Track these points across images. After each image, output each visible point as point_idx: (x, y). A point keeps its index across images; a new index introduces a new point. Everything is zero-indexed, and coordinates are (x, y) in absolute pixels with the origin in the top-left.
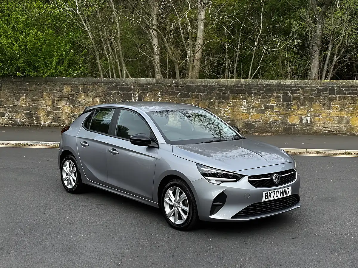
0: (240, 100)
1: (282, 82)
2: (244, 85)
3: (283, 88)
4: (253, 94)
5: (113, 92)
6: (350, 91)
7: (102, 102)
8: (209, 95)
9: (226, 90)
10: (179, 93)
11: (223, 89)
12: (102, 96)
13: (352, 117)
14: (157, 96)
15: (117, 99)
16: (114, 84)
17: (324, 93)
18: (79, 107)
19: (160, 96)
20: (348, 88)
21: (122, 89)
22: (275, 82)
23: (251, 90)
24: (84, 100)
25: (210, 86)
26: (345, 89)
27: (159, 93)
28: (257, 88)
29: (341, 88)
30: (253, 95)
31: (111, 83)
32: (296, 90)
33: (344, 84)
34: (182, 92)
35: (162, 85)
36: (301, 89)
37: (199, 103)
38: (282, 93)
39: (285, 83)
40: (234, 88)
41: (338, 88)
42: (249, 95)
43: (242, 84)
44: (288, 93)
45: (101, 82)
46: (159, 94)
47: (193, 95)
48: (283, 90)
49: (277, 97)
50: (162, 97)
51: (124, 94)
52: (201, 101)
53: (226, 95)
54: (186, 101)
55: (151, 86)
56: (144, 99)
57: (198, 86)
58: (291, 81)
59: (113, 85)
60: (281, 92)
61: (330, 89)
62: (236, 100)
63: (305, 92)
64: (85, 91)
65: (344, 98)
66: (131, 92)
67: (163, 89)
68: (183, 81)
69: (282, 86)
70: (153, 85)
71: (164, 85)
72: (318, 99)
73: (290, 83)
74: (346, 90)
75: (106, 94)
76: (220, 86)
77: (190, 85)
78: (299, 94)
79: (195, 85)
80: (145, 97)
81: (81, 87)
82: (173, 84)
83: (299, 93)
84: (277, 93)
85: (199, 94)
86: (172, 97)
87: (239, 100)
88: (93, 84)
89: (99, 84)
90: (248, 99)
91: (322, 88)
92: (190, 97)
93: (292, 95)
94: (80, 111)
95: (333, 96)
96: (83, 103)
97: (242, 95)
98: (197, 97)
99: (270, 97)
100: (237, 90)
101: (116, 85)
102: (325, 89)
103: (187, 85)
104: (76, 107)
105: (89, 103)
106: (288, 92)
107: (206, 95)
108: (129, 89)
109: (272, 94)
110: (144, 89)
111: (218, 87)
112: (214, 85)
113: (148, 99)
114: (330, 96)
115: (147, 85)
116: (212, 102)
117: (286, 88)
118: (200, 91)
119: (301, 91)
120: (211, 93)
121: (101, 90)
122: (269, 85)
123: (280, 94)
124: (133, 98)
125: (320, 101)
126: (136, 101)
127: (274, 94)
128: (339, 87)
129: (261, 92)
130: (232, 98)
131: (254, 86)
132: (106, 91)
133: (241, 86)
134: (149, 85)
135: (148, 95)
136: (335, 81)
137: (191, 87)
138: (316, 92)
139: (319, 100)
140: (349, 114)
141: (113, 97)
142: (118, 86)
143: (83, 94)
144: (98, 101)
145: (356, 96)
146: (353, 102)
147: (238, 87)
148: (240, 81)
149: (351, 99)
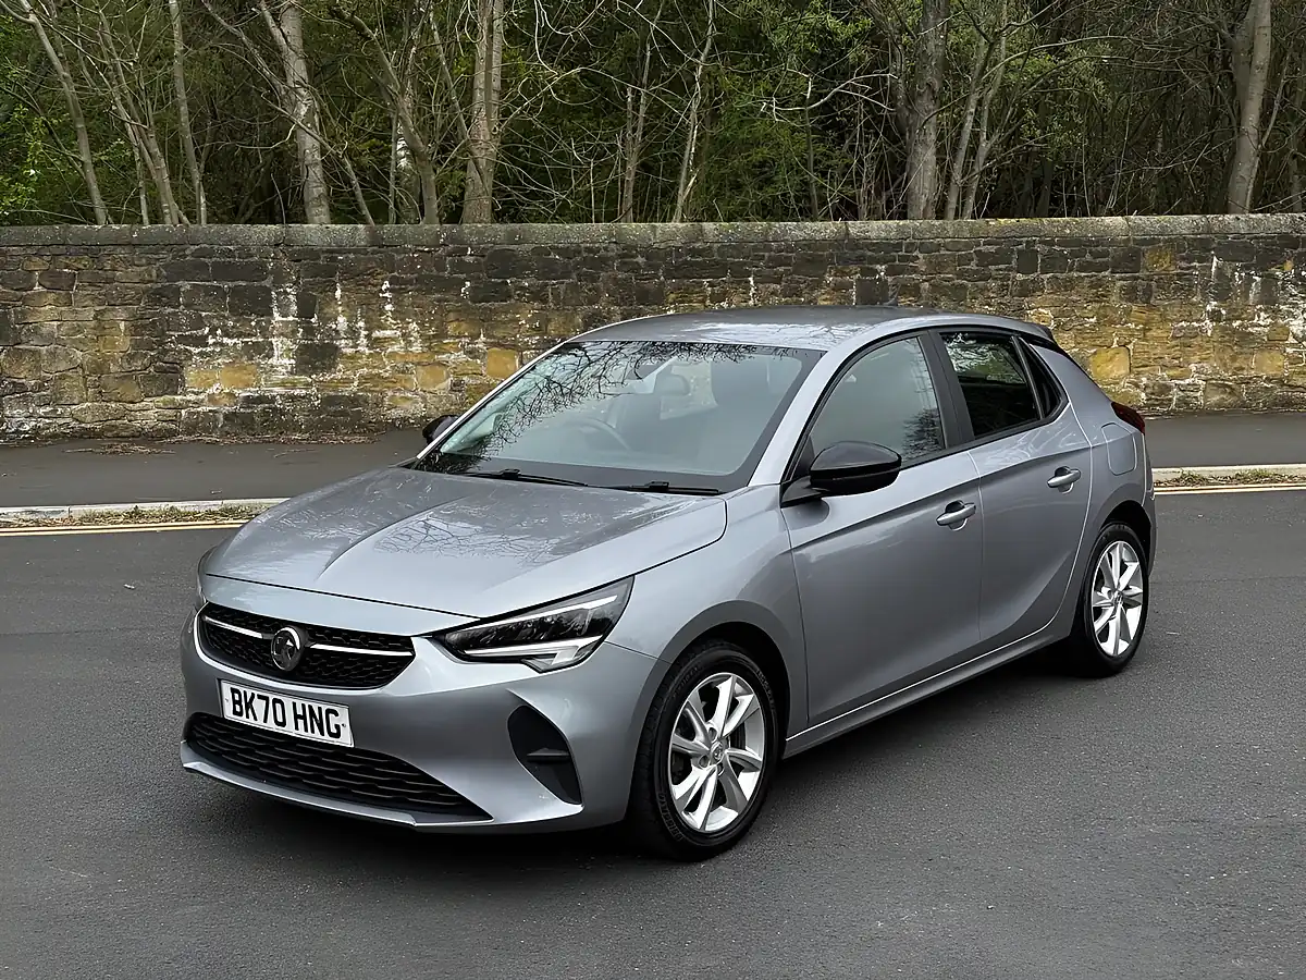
0: (703, 302)
1: (855, 227)
2: (715, 245)
3: (859, 252)
4: (751, 279)
5: (186, 286)
6: (1088, 257)
7: (138, 327)
8: (586, 287)
9: (650, 266)
10: (468, 284)
11: (640, 260)
12: (139, 300)
13: (1092, 351)
14: (375, 295)
15: (204, 314)
16: (187, 252)
17: (1000, 266)
18: (34, 353)
19: (387, 295)
20: (1079, 244)
21: (223, 272)
22: (826, 229)
23: (745, 264)
24: (55, 323)
25: (589, 250)
26: (1071, 253)
27: (386, 285)
28: (767, 254)
29: (1056, 247)
30: (752, 283)
31: (176, 246)
32: (902, 259)
33: (1068, 231)
34: (479, 278)
35: (397, 252)
36: (920, 256)
37: (549, 321)
38: (856, 273)
39: (864, 232)
40: (680, 255)
41: (1047, 248)
42: (739, 283)
43: (711, 239)
44: (877, 272)
45: (129, 244)
46: (384, 288)
47: (523, 288)
48: (860, 260)
49: (838, 288)
50: (397, 302)
51: (234, 291)
52: (558, 310)
53: (652, 285)
54: (495, 311)
55: (352, 256)
56: (321, 309)
57: (538, 251)
58: (886, 225)
59: (186, 256)
60: (854, 268)
61: (1019, 252)
62: (691, 301)
63: (937, 266)
64: (58, 283)
65: (1069, 285)
66: (267, 283)
67: (400, 267)
68: (480, 233)
69: (855, 243)
70: (355, 252)
71: (405, 251)
72: (983, 290)
73: (883, 235)
74: (1073, 255)
75: (157, 292)
76: (628, 251)
77: (511, 247)
78: (915, 272)
79: (528, 247)
80: (328, 304)
81: (38, 266)
82: (443, 244)
83: (915, 270)
84: (837, 271)
85: (547, 285)
86: (439, 300)
87: (699, 302)
88: (93, 250)
89: (122, 253)
90: (735, 299)
91: (993, 249)
92: (510, 297)
93: (890, 279)
94: (39, 369)
95: (1031, 276)
96: (51, 334)
97: (711, 285)
98: (538, 295)
99: (813, 289)
100: (692, 264)
101: (199, 254)
102: (1003, 252)
103: (497, 247)
104: (20, 354)
105: (80, 332)
106: (878, 267)
107: (574, 287)
108: (259, 271)
109: (822, 278)
110: (321, 270)
111: (620, 256)
112: (605, 249)
113: (340, 309)
114: (1020, 277)
115: (332, 252)
116: (597, 314)
117: (870, 253)
118: (548, 271)
119: (922, 260)
120: (594, 279)
121: (130, 275)
122: (810, 243)
123: (849, 274)
124: (275, 309)
125: (989, 298)
126: (291, 318)
127: (826, 276)
128: (1051, 243)
129: (781, 269)
130: (673, 296)
131: (755, 249)
132: (152, 281)
133: (704, 249)
134: (340, 253)
135: (338, 293)
136: (1034, 222)
137: (515, 256)
138: (973, 266)
139: (986, 293)
140: (1083, 339)
141: (187, 306)
142: (207, 260)
143: (51, 296)
144: (122, 325)
145: (1106, 274)
146: (1099, 298)
147: (695, 252)
148: (701, 230)
149: (1091, 287)
